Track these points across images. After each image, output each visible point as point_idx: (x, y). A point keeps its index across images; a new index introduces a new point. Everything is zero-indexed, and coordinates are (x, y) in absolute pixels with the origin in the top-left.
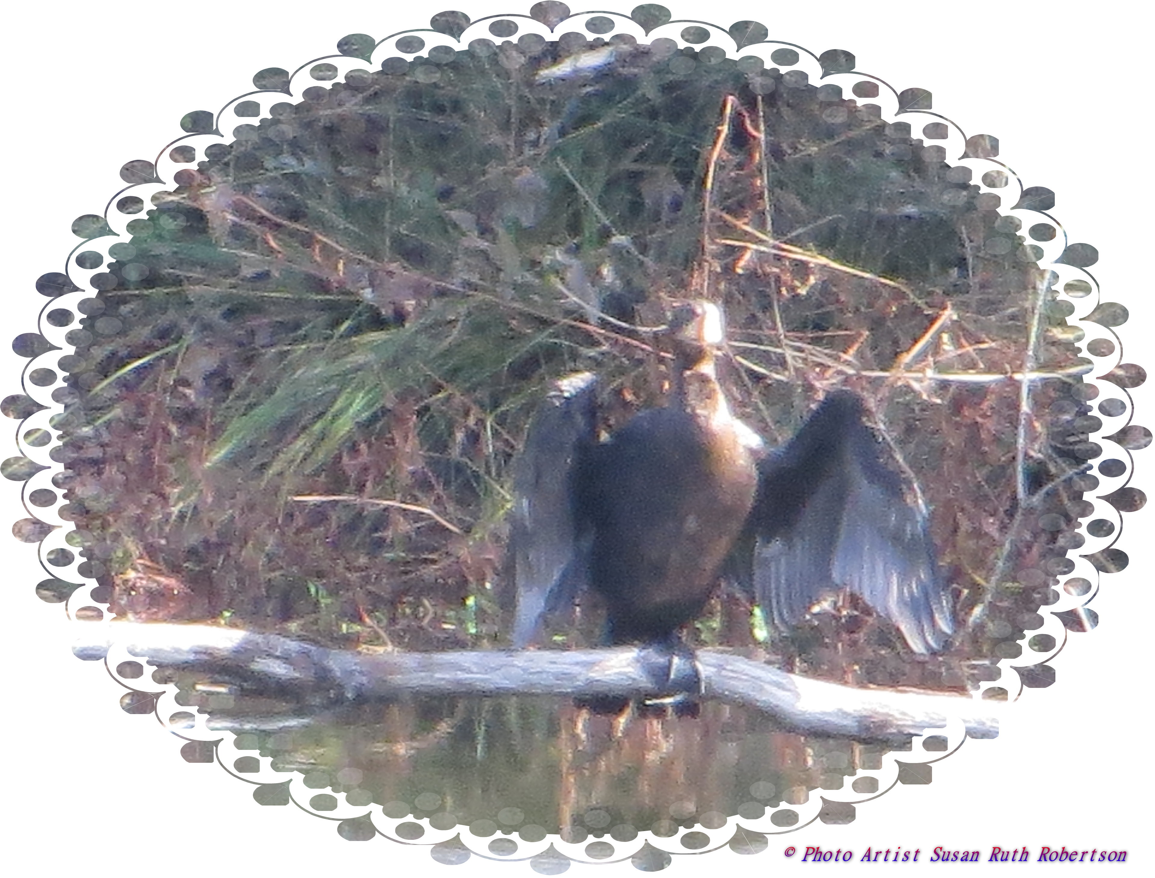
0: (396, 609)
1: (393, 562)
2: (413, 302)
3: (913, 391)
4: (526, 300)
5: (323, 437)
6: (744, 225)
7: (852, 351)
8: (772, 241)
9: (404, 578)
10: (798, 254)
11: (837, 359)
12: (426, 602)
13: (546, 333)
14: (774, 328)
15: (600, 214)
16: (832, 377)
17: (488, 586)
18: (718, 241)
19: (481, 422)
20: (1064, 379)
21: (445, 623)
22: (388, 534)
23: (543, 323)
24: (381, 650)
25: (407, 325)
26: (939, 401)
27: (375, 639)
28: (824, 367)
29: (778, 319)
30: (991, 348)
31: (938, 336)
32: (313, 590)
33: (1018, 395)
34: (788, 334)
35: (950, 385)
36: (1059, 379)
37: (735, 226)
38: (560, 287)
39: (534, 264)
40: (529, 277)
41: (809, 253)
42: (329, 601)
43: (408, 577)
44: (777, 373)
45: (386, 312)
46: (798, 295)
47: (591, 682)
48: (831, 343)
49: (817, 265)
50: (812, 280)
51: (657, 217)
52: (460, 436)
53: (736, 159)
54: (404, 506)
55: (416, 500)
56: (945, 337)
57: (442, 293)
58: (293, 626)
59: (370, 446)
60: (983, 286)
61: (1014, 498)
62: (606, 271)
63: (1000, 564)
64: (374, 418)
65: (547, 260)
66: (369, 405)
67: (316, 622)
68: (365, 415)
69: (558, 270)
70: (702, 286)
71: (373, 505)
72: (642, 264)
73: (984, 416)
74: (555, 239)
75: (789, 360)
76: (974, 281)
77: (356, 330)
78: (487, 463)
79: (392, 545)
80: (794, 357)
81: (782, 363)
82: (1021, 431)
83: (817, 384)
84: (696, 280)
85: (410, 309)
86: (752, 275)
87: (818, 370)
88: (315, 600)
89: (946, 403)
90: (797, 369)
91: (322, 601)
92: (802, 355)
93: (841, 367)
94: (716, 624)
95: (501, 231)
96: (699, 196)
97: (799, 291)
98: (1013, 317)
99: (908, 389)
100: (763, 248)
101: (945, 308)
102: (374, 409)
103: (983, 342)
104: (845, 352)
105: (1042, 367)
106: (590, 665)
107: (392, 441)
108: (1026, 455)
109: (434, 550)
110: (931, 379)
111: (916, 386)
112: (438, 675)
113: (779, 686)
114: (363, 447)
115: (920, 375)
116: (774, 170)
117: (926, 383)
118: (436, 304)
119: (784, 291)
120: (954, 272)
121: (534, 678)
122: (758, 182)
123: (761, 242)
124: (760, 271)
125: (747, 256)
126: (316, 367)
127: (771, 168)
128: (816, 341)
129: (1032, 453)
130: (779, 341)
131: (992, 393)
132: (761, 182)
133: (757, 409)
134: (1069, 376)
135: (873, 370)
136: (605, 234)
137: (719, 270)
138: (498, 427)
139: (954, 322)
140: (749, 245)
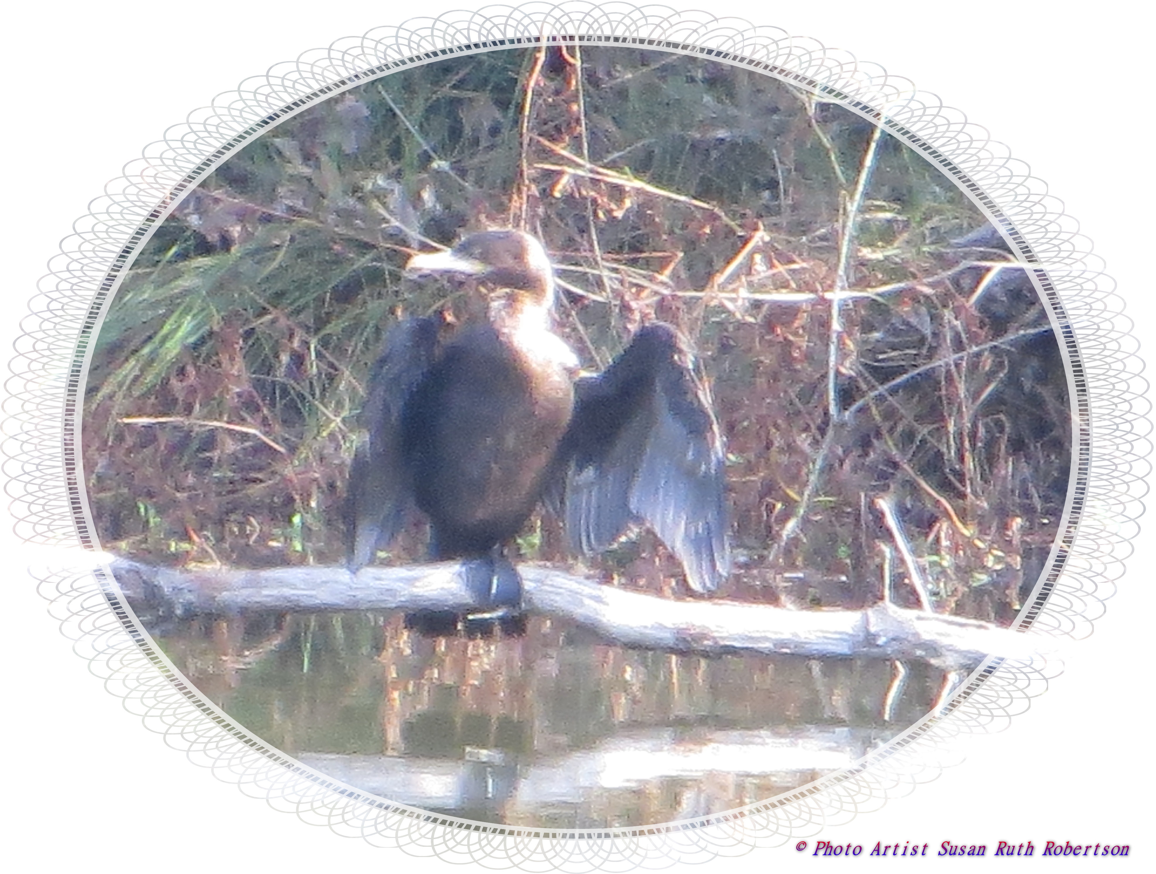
0: (223, 526)
1: (220, 482)
2: (238, 228)
3: (729, 312)
4: (349, 224)
5: (151, 361)
6: (562, 150)
7: (668, 272)
8: (589, 166)
9: (231, 497)
10: (613, 177)
11: (651, 279)
12: (252, 519)
13: (368, 257)
14: (592, 250)
15: (421, 140)
16: (647, 297)
17: (313, 504)
18: (536, 165)
19: (306, 344)
20: (874, 297)
21: (272, 540)
22: (215, 454)
23: (365, 247)
24: (208, 567)
25: (233, 249)
26: (751, 320)
27: (202, 557)
28: (640, 288)
29: (596, 243)
30: (804, 269)
31: (751, 257)
32: (142, 510)
33: (830, 315)
34: (606, 256)
35: (763, 304)
36: (868, 298)
37: (552, 151)
38: (382, 211)
39: (356, 190)
40: (352, 201)
41: (625, 177)
42: (158, 519)
43: (235, 496)
44: (594, 293)
45: (213, 237)
46: (614, 218)
47: (414, 599)
48: (647, 264)
49: (633, 188)
50: (628, 203)
51: (476, 142)
52: (285, 358)
53: (552, 86)
54: (232, 427)
55: (243, 421)
56: (758, 257)
57: (268, 219)
58: (123, 545)
59: (198, 369)
60: (794, 208)
61: (826, 413)
62: (427, 195)
63: (813, 478)
64: (202, 341)
65: (369, 186)
66: (197, 327)
67: (145, 541)
68: (192, 340)
69: (380, 195)
70: (520, 208)
71: (201, 426)
72: (462, 189)
73: (796, 334)
74: (377, 164)
75: (606, 280)
76: (786, 202)
77: (183, 256)
78: (311, 383)
79: (220, 465)
80: (611, 279)
81: (599, 284)
82: (833, 348)
83: (634, 305)
84: (515, 203)
85: (236, 235)
86: (569, 198)
87: (634, 290)
88: (144, 519)
89: (759, 320)
90: (613, 290)
91: (152, 520)
92: (618, 276)
93: (656, 288)
94: (536, 539)
95: (324, 158)
96: (517, 122)
97: (615, 214)
98: (823, 238)
99: (722, 309)
100: (580, 172)
101: (756, 229)
102: (200, 333)
103: (793, 262)
104: (661, 274)
105: (852, 286)
106: (411, 581)
107: (219, 363)
108: (838, 373)
109: (260, 469)
110: (744, 299)
111: (730, 306)
112: (265, 592)
113: (598, 599)
114: (191, 370)
115: (734, 295)
116: (590, 96)
117: (740, 302)
118: (260, 231)
119: (601, 215)
120: (766, 194)
121: (360, 594)
122: (575, 107)
123: (578, 166)
124: (577, 195)
125: (565, 180)
126: (144, 292)
127: (586, 94)
128: (633, 262)
129: (843, 370)
130: (597, 263)
131: (805, 312)
132: (577, 108)
133: (574, 329)
134: (879, 295)
135: (688, 290)
136: (426, 159)
137: (537, 194)
138: (322, 349)
139: (765, 243)
140: (566, 169)
